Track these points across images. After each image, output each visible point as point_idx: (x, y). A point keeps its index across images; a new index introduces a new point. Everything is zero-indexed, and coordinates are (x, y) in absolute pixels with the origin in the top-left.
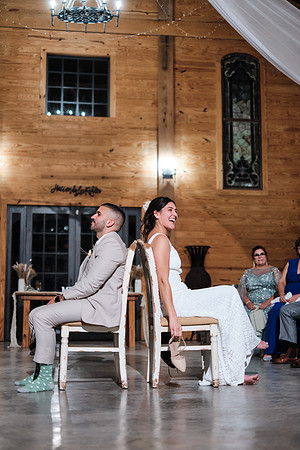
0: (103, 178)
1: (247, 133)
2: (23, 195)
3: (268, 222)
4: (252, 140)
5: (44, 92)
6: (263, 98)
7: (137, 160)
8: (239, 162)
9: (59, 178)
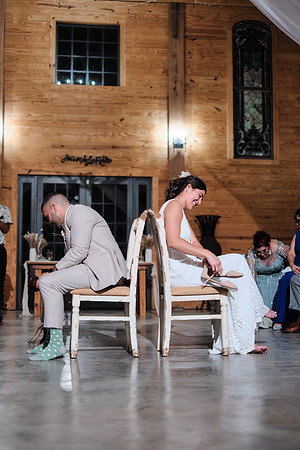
0: (113, 147)
1: (258, 102)
2: (34, 165)
3: (278, 191)
4: (263, 109)
5: (53, 61)
6: (275, 66)
7: (148, 129)
8: (250, 131)
9: (70, 148)
